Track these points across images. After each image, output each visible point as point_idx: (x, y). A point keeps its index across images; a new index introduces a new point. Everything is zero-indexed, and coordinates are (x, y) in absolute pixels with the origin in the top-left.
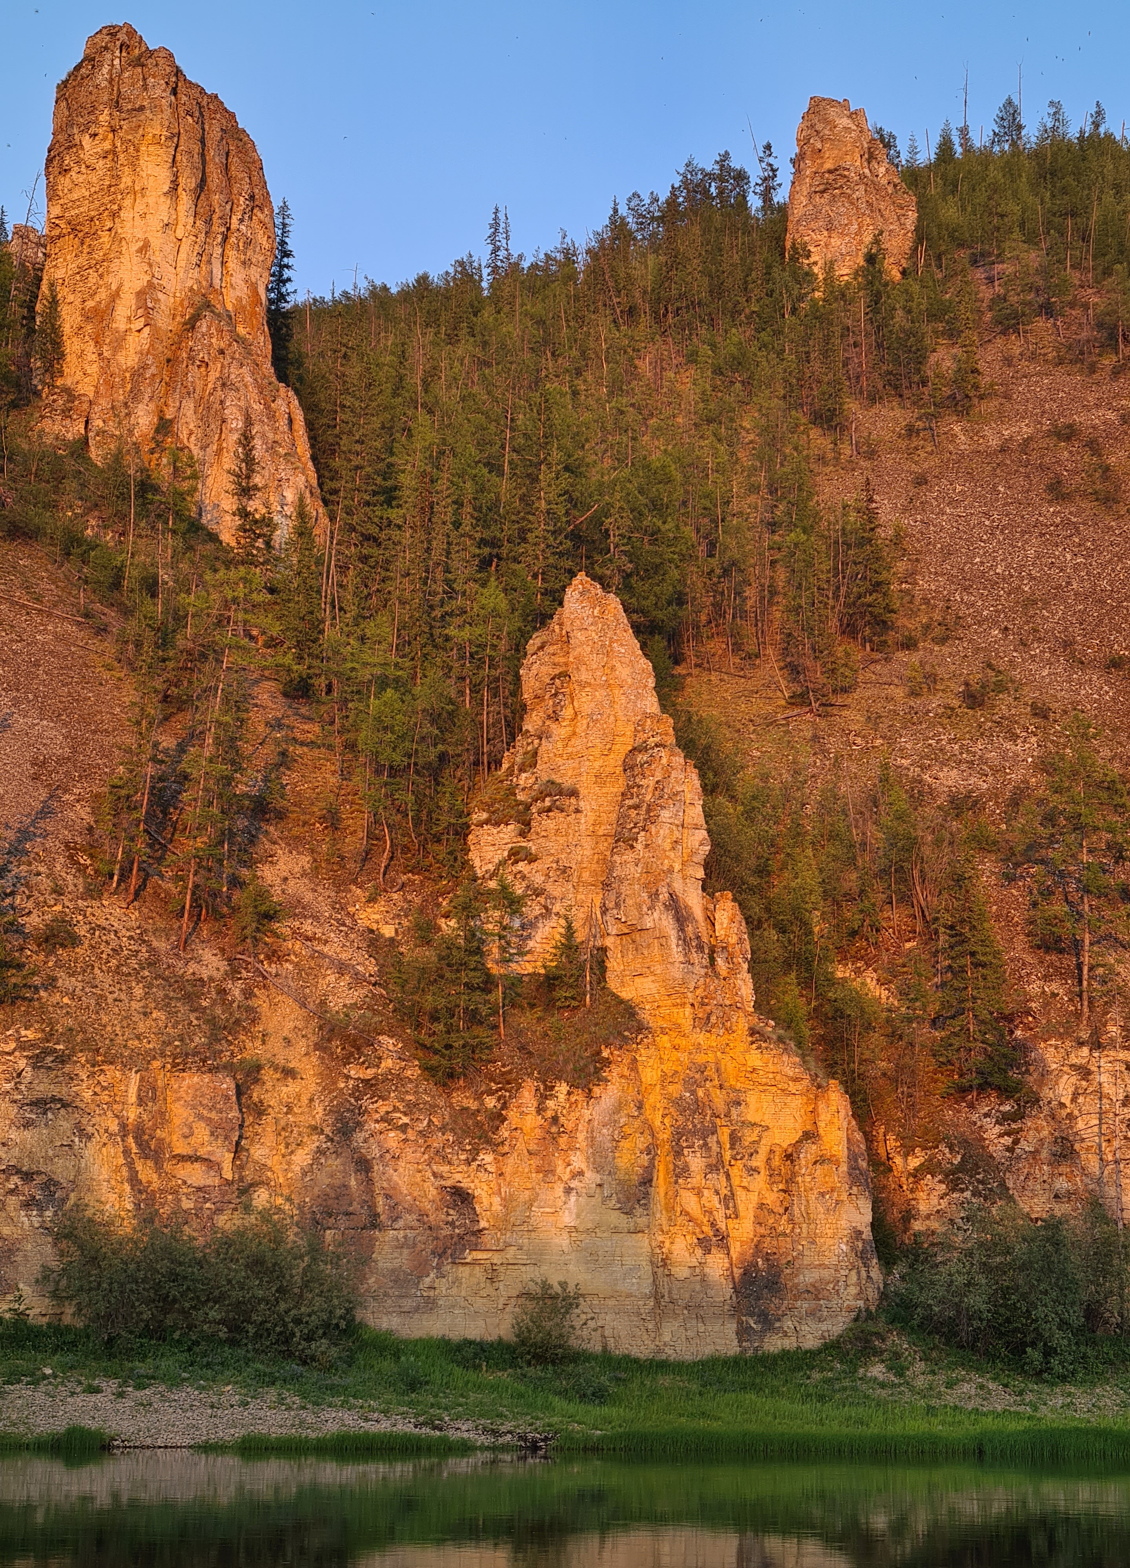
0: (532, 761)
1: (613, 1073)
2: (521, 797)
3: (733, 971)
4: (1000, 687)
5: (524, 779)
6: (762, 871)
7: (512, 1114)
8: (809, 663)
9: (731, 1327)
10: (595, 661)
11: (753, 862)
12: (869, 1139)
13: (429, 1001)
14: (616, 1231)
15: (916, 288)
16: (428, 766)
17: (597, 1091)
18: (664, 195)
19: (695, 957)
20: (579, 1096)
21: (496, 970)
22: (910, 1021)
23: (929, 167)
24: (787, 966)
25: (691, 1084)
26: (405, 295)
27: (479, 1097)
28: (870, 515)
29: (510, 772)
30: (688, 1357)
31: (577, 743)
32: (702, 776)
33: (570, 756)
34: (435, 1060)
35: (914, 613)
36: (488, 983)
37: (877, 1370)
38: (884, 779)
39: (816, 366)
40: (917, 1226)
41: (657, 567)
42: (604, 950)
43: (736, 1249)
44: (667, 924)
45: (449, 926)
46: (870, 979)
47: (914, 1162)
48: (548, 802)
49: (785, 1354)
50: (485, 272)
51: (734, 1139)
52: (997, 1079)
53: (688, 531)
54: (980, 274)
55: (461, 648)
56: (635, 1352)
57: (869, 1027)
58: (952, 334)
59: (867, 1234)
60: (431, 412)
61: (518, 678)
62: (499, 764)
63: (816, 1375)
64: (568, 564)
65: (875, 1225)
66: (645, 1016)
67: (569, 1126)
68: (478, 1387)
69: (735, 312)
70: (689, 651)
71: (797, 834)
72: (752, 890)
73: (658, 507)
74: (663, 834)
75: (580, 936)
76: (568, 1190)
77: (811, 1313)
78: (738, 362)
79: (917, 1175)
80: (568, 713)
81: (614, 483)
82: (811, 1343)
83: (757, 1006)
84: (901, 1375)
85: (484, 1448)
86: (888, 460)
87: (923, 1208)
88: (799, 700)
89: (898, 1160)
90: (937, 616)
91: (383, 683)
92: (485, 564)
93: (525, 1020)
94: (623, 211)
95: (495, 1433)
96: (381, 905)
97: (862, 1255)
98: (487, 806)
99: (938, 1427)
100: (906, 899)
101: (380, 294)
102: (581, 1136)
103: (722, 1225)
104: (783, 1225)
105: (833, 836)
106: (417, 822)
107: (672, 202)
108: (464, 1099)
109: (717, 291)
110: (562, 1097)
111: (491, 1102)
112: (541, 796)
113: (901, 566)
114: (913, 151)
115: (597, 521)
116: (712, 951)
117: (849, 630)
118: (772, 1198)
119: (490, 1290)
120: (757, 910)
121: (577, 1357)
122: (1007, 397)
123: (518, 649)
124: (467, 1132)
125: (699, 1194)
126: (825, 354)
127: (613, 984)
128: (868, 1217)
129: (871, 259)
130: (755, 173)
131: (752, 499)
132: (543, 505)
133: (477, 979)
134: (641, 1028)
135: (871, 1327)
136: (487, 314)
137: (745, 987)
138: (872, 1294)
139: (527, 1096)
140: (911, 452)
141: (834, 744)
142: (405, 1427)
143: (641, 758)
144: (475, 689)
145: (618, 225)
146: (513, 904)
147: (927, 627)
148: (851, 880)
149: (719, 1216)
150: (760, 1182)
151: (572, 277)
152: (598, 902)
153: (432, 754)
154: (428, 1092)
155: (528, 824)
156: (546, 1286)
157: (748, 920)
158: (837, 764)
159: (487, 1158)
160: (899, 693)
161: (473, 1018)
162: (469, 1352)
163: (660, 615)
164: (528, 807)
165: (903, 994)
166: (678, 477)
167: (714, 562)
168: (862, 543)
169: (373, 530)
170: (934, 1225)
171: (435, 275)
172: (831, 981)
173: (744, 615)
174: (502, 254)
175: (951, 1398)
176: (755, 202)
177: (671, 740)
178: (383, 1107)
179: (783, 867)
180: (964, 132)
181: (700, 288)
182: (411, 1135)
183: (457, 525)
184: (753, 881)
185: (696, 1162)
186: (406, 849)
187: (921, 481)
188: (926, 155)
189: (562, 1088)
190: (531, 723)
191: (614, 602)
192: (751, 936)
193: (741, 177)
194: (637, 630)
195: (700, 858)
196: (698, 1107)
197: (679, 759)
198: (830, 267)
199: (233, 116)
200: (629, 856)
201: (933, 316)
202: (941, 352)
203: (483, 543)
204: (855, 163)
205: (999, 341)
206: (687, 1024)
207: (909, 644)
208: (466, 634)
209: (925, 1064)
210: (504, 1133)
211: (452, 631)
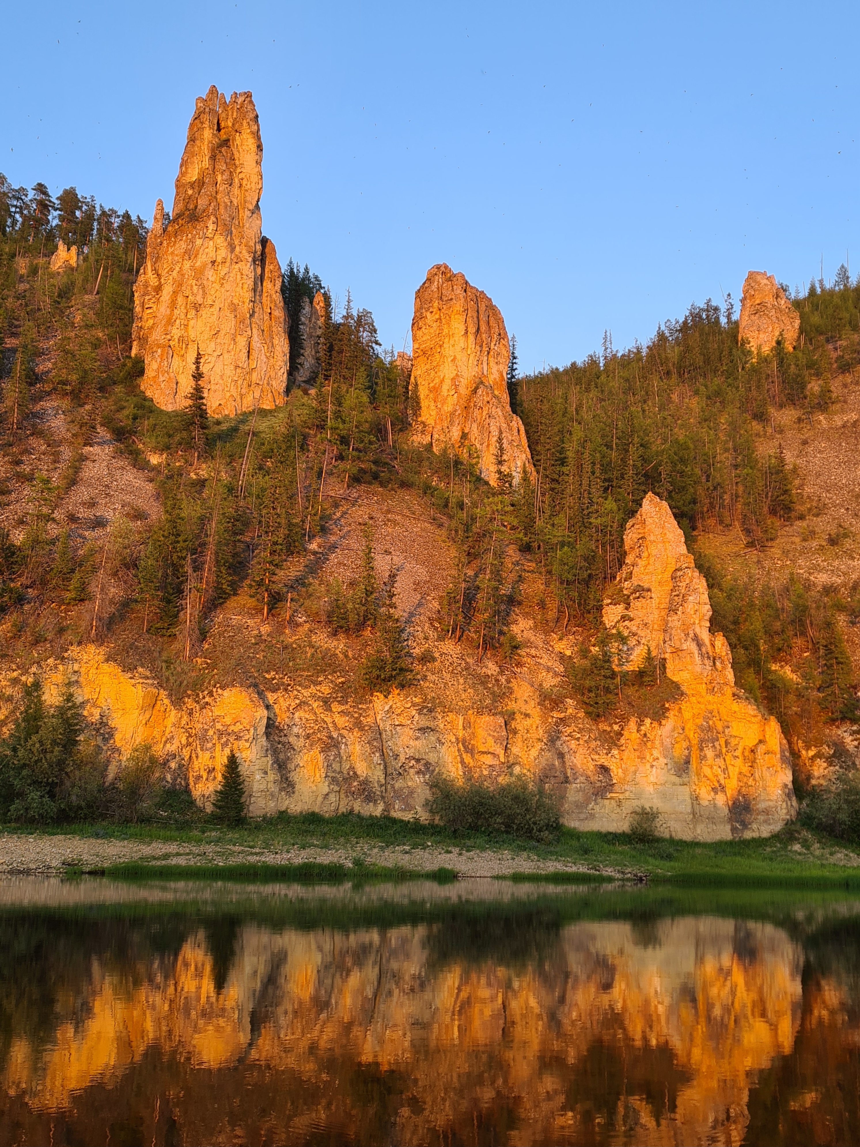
0: (629, 576)
1: (671, 714)
2: (625, 592)
3: (724, 668)
4: (846, 536)
5: (626, 584)
6: (736, 623)
7: (625, 733)
8: (755, 528)
9: (728, 827)
10: (658, 531)
11: (731, 619)
12: (790, 743)
13: (588, 683)
14: (674, 784)
15: (800, 355)
16: (584, 580)
17: (663, 722)
18: (682, 320)
19: (706, 661)
20: (655, 724)
21: (616, 669)
22: (807, 689)
23: (805, 299)
24: (749, 665)
25: (707, 719)
26: (566, 372)
27: (611, 725)
28: (781, 460)
29: (620, 581)
30: (709, 841)
31: (650, 568)
32: (707, 581)
33: (647, 574)
34: (591, 709)
35: (803, 503)
36: (613, 675)
37: (797, 847)
38: (792, 579)
39: (754, 393)
40: (814, 782)
41: (684, 488)
42: (665, 659)
43: (729, 793)
44: (694, 647)
45: (595, 650)
46: (788, 669)
47: (811, 753)
48: (638, 594)
49: (753, 840)
50: (602, 359)
51: (727, 743)
52: (849, 715)
53: (697, 471)
54: (830, 346)
55: (596, 527)
56: (685, 838)
57: (788, 692)
58: (818, 375)
59: (790, 786)
60: (580, 423)
61: (622, 539)
62: (615, 578)
63: (768, 849)
64: (643, 488)
65: (794, 782)
66: (684, 688)
67: (652, 738)
68: (615, 853)
69: (716, 371)
70: (699, 525)
71: (751, 605)
72: (731, 631)
73: (682, 460)
74: (690, 607)
75: (654, 654)
76: (652, 766)
77: (765, 821)
78: (718, 393)
79: (813, 759)
80: (645, 555)
81: (663, 451)
82: (765, 834)
83: (736, 683)
84: (808, 849)
85: (618, 880)
86: (789, 434)
87: (816, 774)
88: (750, 545)
89: (804, 752)
90: (814, 504)
91: (563, 544)
92: (606, 489)
93: (630, 691)
94: (663, 328)
95: (623, 873)
96: (564, 642)
97: (788, 795)
98: (610, 597)
99: (826, 873)
100: (803, 634)
101: (555, 373)
102: (657, 742)
103: (722, 782)
104: (751, 782)
105: (768, 606)
106: (580, 604)
107: (685, 323)
108: (604, 726)
109: (707, 361)
110: (648, 725)
111: (616, 727)
112: (635, 591)
113: (797, 482)
114: (797, 292)
115: (656, 468)
116: (714, 659)
117: (773, 512)
118: (745, 769)
119: (618, 810)
120: (734, 640)
121: (659, 840)
122: (845, 402)
123: (622, 526)
124: (606, 741)
125: (711, 768)
126: (758, 387)
127: (669, 674)
128: (791, 778)
129: (778, 343)
130: (723, 307)
131: (726, 455)
132: (631, 462)
133: (608, 673)
134: (682, 694)
135: (793, 827)
136: (603, 378)
137: (730, 675)
138: (793, 813)
139: (632, 724)
140: (800, 430)
141: (767, 564)
142: (583, 869)
143: (679, 573)
144: (604, 545)
145: (661, 336)
146: (623, 640)
147: (810, 510)
148: (778, 625)
149: (721, 778)
150: (739, 762)
151: (640, 359)
152: (662, 638)
153: (585, 575)
154: (588, 723)
155: (629, 604)
156: (643, 809)
157: (730, 645)
158: (768, 573)
159: (615, 752)
160: (797, 540)
161: (607, 690)
162: (610, 837)
163: (686, 509)
164: (629, 597)
165: (803, 677)
166: (692, 446)
167: (710, 484)
168: (777, 473)
169: (556, 477)
170: (822, 782)
171: (580, 363)
172: (769, 671)
173: (724, 507)
174: (609, 350)
175: (832, 860)
176: (723, 320)
177: (693, 565)
178: (569, 730)
179: (746, 620)
180: (821, 281)
181: (699, 361)
182: (581, 742)
183: (593, 473)
184: (732, 627)
185: (709, 753)
186: (575, 617)
187: (805, 443)
188: (803, 293)
189: (648, 721)
190: (629, 559)
191: (665, 504)
192: (732, 652)
193: (716, 309)
194: (675, 516)
195: (707, 617)
196: (710, 729)
197: (697, 574)
198: (759, 348)
199: (490, 300)
200: (675, 617)
201: (809, 367)
202: (813, 384)
203: (605, 480)
204: (770, 300)
205: (841, 377)
206: (704, 693)
207: (802, 518)
208: (599, 521)
209: (815, 708)
210: (622, 741)
211: (592, 520)
